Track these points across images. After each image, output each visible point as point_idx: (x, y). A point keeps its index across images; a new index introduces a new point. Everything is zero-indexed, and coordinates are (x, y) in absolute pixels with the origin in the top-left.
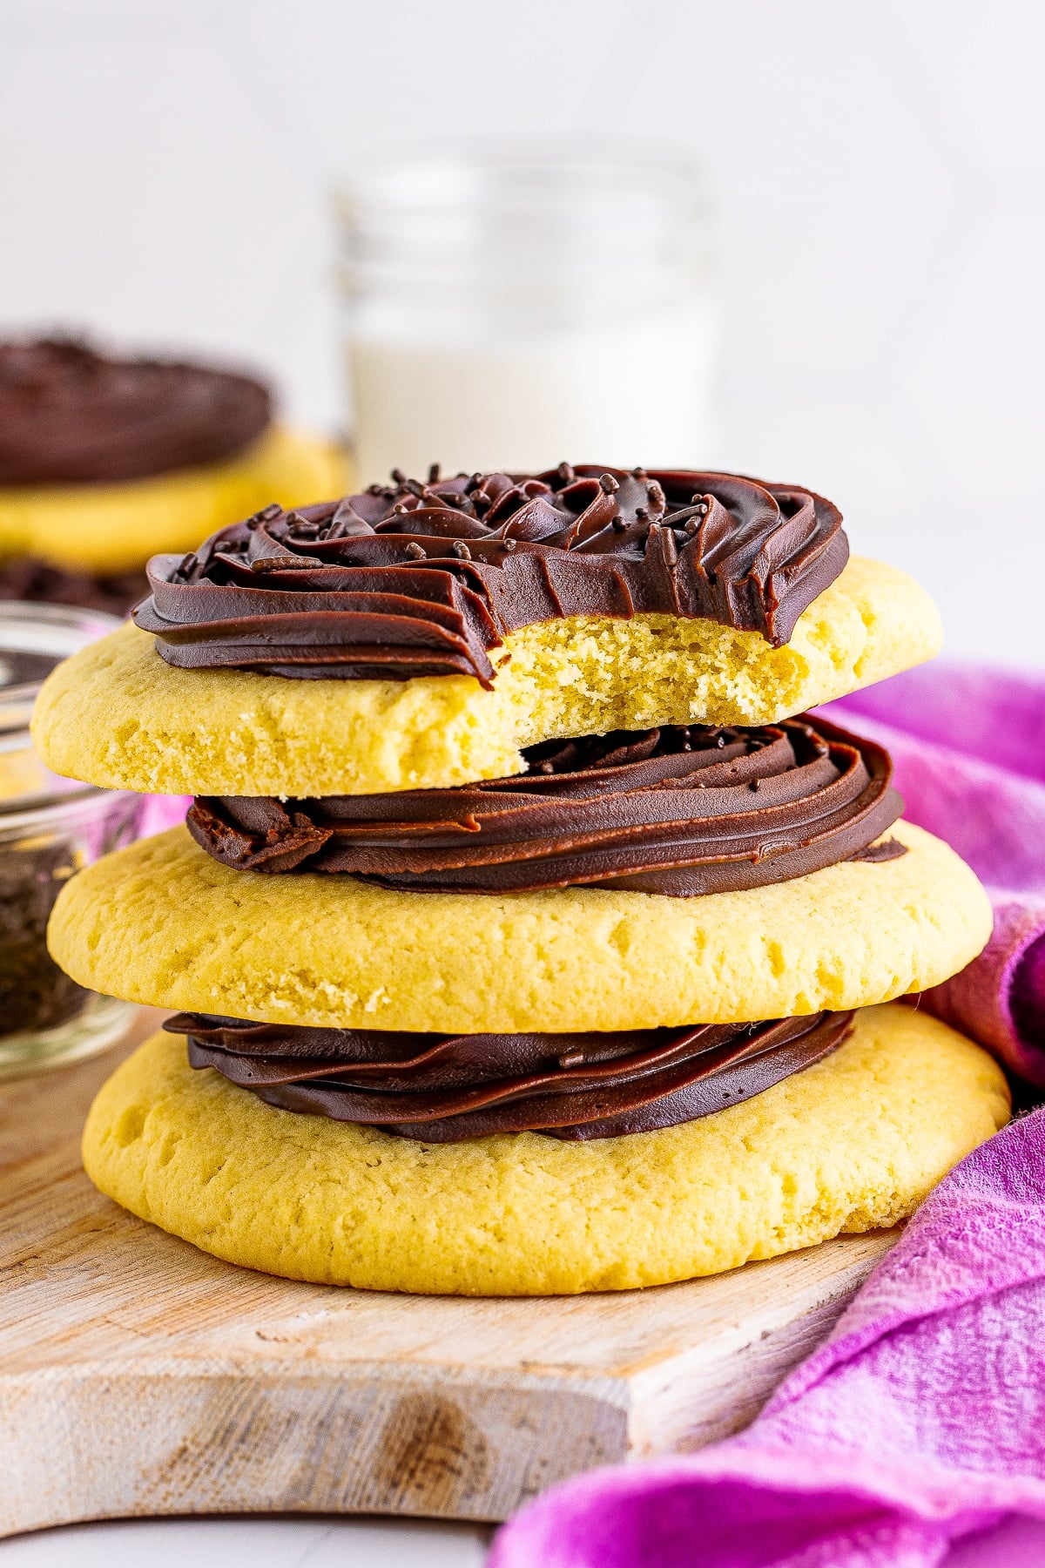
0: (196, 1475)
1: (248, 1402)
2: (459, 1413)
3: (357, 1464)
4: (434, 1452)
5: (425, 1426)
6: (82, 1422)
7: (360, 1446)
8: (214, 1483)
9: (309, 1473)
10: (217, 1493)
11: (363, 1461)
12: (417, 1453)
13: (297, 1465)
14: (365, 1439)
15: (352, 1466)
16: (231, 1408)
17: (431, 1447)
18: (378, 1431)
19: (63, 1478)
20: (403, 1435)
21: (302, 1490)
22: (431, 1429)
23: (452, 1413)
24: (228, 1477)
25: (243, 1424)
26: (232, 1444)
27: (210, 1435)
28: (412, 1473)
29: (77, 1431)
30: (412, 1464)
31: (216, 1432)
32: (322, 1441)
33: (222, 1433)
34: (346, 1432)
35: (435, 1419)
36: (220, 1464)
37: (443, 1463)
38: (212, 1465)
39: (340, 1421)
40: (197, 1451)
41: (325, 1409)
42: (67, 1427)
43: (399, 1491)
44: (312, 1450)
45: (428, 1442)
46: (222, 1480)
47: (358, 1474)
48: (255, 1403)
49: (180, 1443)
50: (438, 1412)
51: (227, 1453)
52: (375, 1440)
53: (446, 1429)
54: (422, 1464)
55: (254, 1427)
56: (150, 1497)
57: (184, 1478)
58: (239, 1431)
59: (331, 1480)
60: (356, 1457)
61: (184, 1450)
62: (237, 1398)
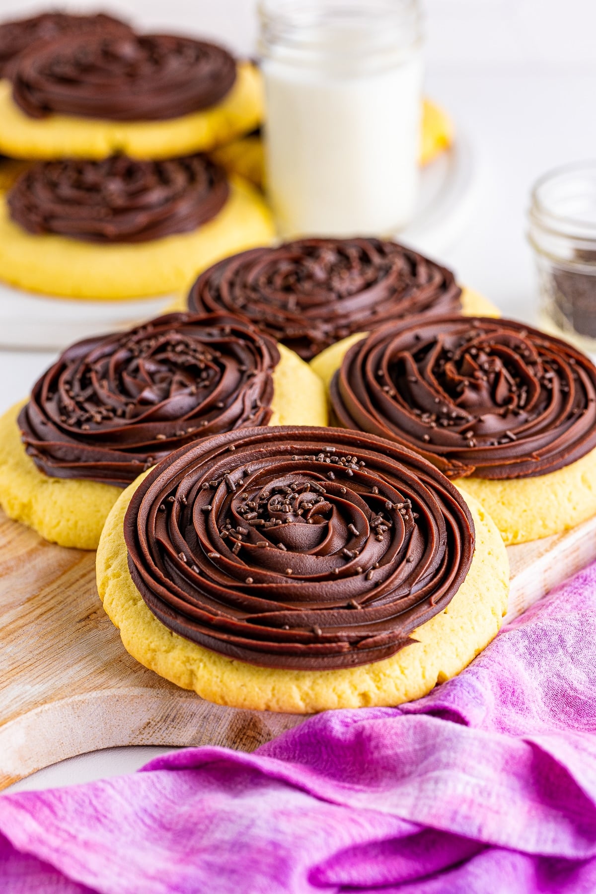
0: (154, 732)
1: (175, 706)
2: (260, 720)
3: (219, 733)
4: (250, 733)
5: (247, 723)
6: (107, 712)
7: (220, 727)
8: (161, 735)
9: (199, 735)
10: (163, 739)
11: (221, 733)
12: (243, 733)
13: (195, 732)
14: (222, 725)
15: (217, 734)
16: (168, 709)
17: (249, 731)
18: (228, 723)
19: (99, 733)
20: (238, 726)
21: (197, 741)
22: (249, 724)
23: (257, 720)
24: (167, 734)
25: (173, 715)
26: (168, 722)
27: (160, 718)
28: (241, 739)
29: (105, 716)
30: (241, 736)
31: (162, 717)
32: (205, 724)
33: (164, 717)
34: (214, 721)
35: (251, 721)
36: (164, 729)
37: (254, 737)
38: (161, 729)
39: (212, 717)
40: (155, 723)
41: (206, 712)
42: (101, 715)
43: (236, 745)
44: (201, 726)
45: (248, 729)
46: (164, 735)
47: (219, 737)
48: (178, 708)
49: (148, 721)
50: (252, 719)
51: (166, 725)
52: (226, 726)
53: (255, 725)
54: (246, 737)
55: (177, 716)
56: (135, 740)
57: (149, 733)
58: (172, 717)
59: (208, 738)
60: (219, 731)
61: (149, 723)
62: (170, 705)
